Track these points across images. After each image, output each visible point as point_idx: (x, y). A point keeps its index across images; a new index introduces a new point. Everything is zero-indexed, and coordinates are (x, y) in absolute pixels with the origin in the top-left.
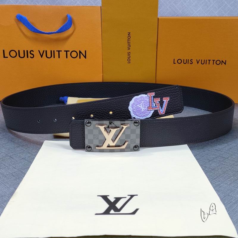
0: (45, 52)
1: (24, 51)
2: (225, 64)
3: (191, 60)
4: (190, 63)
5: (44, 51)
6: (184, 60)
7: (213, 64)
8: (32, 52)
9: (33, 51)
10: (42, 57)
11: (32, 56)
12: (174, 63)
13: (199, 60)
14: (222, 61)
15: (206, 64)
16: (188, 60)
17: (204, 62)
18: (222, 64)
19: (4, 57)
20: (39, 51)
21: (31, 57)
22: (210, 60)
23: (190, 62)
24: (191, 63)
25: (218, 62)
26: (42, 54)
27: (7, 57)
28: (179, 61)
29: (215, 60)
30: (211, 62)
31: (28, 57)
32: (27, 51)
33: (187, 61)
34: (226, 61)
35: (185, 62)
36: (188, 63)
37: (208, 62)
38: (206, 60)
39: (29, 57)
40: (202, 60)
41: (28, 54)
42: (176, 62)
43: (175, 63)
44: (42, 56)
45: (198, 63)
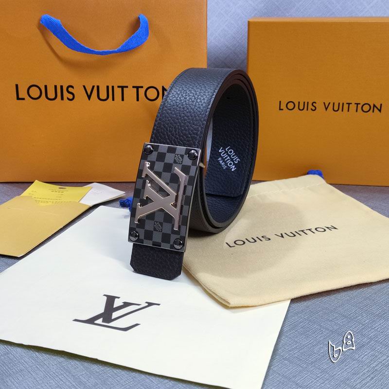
0: (95, 88)
1: (56, 87)
2: (380, 111)
3: (314, 104)
4: (312, 109)
5: (93, 87)
6: (299, 102)
7: (357, 111)
8: (70, 89)
9: (72, 87)
10: (89, 99)
11: (71, 97)
12: (280, 109)
13: (330, 103)
14: (374, 106)
15: (342, 111)
16: (308, 102)
17: (339, 108)
18: (373, 112)
19: (18, 98)
20: (84, 86)
21: (68, 99)
22: (351, 104)
23: (310, 106)
24: (314, 108)
25: (366, 108)
26: (89, 94)
27: (23, 99)
28: (291, 106)
29: (360, 104)
30: (353, 107)
31: (62, 99)
32: (62, 87)
33: (306, 106)
34: (381, 105)
35: (301, 108)
36: (307, 110)
37: (346, 106)
38: (343, 104)
39: (65, 98)
40: (334, 103)
41: (64, 92)
42: (283, 106)
43: (282, 110)
44: (89, 97)
45: (326, 109)
